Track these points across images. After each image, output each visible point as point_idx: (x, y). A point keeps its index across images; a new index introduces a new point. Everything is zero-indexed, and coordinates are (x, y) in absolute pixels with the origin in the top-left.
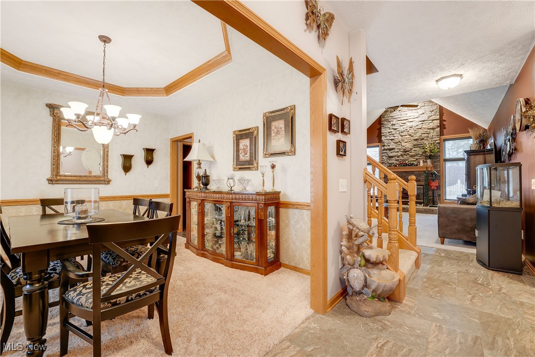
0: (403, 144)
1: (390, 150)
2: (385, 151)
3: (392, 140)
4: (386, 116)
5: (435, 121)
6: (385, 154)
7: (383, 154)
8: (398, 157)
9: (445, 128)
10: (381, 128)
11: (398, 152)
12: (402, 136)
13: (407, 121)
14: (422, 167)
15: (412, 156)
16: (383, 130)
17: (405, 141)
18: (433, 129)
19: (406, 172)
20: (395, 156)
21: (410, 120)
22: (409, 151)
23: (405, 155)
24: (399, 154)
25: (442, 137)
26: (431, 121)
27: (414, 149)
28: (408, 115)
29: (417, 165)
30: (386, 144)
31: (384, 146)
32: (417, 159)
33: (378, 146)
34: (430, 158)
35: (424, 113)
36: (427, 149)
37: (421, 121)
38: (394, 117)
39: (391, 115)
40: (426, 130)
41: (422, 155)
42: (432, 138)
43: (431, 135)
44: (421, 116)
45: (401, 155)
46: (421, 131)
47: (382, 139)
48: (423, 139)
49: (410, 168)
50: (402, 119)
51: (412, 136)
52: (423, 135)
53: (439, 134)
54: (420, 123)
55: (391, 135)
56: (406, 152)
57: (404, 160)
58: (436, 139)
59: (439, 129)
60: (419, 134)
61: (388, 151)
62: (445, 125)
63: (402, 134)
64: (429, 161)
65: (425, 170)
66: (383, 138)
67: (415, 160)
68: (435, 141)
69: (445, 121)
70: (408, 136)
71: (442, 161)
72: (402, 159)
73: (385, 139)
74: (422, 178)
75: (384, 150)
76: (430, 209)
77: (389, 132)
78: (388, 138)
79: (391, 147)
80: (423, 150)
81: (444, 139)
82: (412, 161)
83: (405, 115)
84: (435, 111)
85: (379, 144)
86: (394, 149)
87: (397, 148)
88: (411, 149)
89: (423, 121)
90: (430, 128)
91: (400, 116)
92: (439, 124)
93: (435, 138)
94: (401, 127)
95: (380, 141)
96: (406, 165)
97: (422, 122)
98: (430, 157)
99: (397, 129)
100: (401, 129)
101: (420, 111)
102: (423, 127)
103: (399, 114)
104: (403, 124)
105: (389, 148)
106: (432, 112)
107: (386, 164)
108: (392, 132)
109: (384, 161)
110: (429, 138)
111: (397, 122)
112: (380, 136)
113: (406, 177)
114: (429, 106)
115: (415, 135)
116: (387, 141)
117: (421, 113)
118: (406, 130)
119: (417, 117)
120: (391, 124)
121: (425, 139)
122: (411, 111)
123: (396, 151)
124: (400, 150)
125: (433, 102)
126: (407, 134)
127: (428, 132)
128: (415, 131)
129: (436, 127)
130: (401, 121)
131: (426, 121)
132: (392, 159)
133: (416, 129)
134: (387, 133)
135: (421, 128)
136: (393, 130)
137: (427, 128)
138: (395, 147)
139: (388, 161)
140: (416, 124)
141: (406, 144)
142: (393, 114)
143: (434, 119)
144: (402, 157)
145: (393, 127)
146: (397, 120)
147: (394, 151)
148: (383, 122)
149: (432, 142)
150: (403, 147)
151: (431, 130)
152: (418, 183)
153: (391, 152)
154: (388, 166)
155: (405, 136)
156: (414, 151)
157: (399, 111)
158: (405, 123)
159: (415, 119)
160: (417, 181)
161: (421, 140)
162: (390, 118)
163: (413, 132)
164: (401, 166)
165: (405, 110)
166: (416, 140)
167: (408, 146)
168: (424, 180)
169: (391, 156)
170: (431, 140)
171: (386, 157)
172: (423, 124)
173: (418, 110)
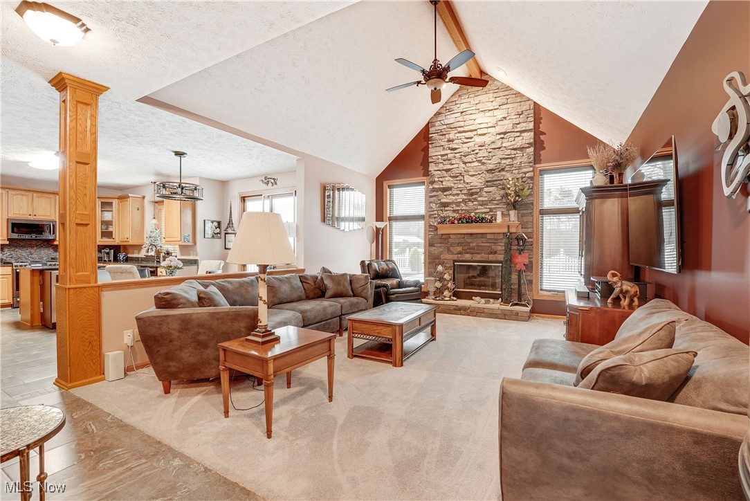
0: (468, 179)
1: (444, 190)
2: (434, 193)
3: (447, 170)
4: (437, 124)
5: (525, 134)
6: (434, 198)
7: (432, 199)
8: (458, 204)
9: (544, 148)
10: (428, 148)
11: (458, 195)
12: (465, 163)
13: (475, 133)
14: (499, 226)
15: (483, 204)
16: (432, 152)
17: (470, 173)
18: (522, 149)
19: (471, 234)
20: (453, 203)
21: (480, 132)
22: (477, 193)
23: (470, 200)
24: (462, 197)
25: (537, 166)
26: (518, 134)
27: (486, 189)
28: (477, 121)
29: (491, 222)
30: (436, 179)
31: (433, 183)
32: (491, 210)
33: (423, 183)
34: (515, 208)
35: (505, 118)
36: (509, 189)
37: (500, 134)
38: (452, 126)
39: (447, 122)
40: (508, 152)
41: (500, 202)
42: (520, 168)
43: (518, 161)
44: (499, 123)
45: (464, 201)
46: (500, 154)
47: (430, 169)
48: (503, 170)
49: (478, 228)
50: (466, 128)
51: (483, 164)
52: (504, 161)
53: (532, 159)
54: (499, 137)
55: (446, 162)
56: (472, 194)
57: (468, 211)
58: (526, 170)
59: (532, 149)
60: (495, 160)
61: (440, 193)
62: (543, 142)
63: (466, 159)
64: (512, 213)
65: (505, 230)
66: (432, 167)
67: (488, 210)
68: (525, 173)
69: (545, 134)
70: (476, 164)
71: (536, 212)
72: (464, 208)
73: (436, 169)
74: (500, 248)
75: (434, 190)
76: (511, 311)
77: (442, 156)
78: (441, 166)
79: (445, 184)
80: (502, 192)
81: (540, 171)
82: (482, 213)
83: (471, 122)
84: (525, 113)
85: (424, 179)
86: (449, 189)
87: (456, 186)
88: (481, 189)
89: (505, 133)
90: (515, 147)
91: (462, 124)
92: (532, 141)
93: (525, 167)
94: (464, 145)
95: (426, 173)
96: (470, 221)
97: (502, 136)
98: (514, 205)
99: (456, 149)
100: (464, 149)
101: (500, 114)
102: (504, 145)
103: (461, 119)
104: (467, 138)
105: (441, 186)
106: (520, 115)
107: (435, 218)
108: (447, 155)
109: (433, 213)
110: (513, 168)
111: (457, 135)
112: (426, 163)
113: (471, 245)
114: (516, 104)
115: (489, 162)
116: (439, 172)
117: (500, 117)
118: (473, 151)
119: (492, 125)
120: (446, 140)
121: (506, 169)
122: (482, 113)
123: (455, 192)
124: (461, 191)
125: (523, 96)
126: (475, 160)
127: (513, 156)
128: (490, 152)
129: (527, 146)
130: (464, 134)
131: (509, 134)
132: (447, 208)
133: (491, 150)
134: (440, 157)
135: (499, 148)
136: (449, 151)
137: (511, 147)
138: (453, 185)
139: (440, 212)
140: (490, 139)
141: (473, 178)
142: (450, 119)
143: (523, 129)
144: (465, 204)
145: (450, 146)
146: (456, 131)
147: (451, 192)
148: (431, 135)
149: (519, 176)
150: (467, 186)
151: (518, 152)
152: (491, 257)
153: (446, 195)
154: (439, 223)
155: (470, 162)
156: (486, 192)
157: (462, 113)
158: (471, 138)
159: (490, 130)
160: (491, 253)
161: (499, 171)
162: (445, 127)
163: (486, 154)
164: (462, 223)
165: (471, 112)
166: (490, 171)
167: (476, 184)
168: (503, 252)
169: (446, 203)
170: (517, 171)
171: (436, 204)
172: (504, 140)
173: (495, 111)
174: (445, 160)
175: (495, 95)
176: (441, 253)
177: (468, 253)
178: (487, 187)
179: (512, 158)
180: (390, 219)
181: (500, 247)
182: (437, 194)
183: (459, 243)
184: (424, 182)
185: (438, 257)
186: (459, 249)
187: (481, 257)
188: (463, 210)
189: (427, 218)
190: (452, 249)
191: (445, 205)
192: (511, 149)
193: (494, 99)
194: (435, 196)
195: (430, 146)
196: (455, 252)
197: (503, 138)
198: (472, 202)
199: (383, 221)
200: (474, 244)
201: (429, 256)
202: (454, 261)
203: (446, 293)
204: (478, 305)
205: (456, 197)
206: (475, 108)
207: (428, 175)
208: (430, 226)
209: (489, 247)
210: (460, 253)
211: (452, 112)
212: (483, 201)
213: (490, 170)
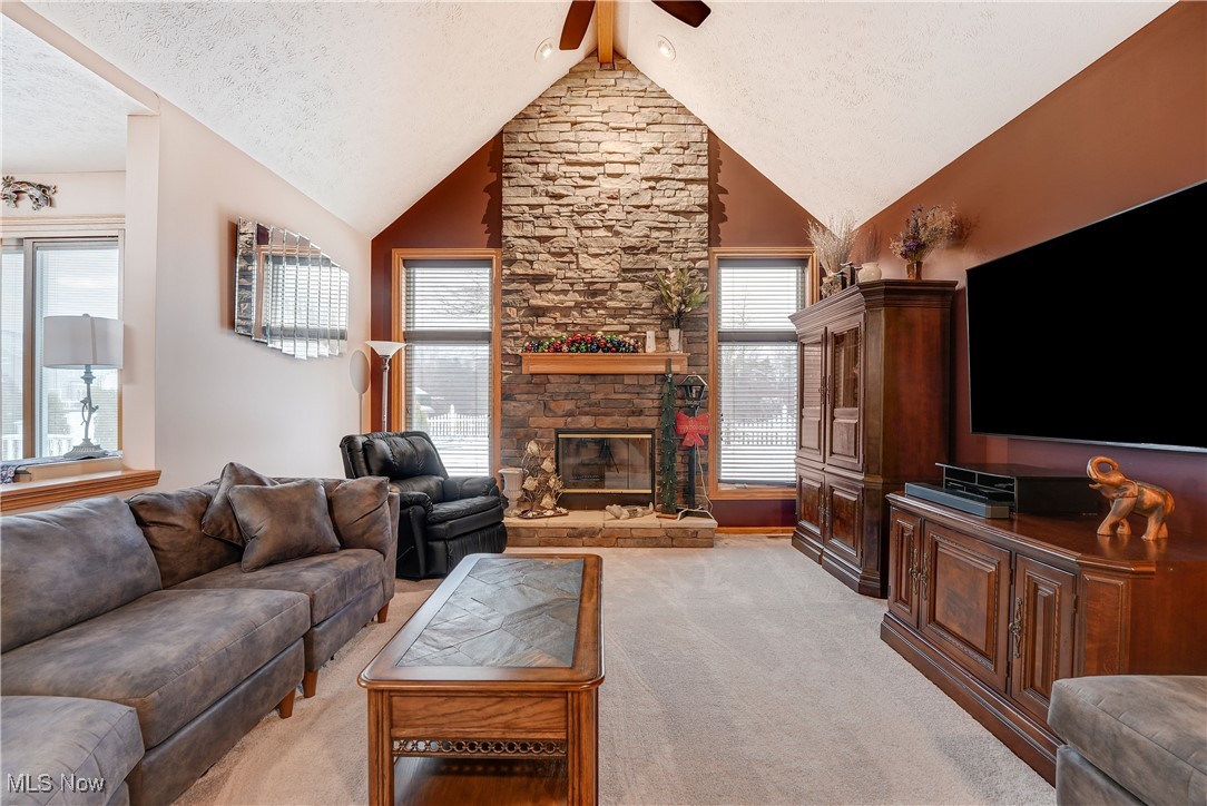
0: (586, 262)
1: (537, 279)
2: (514, 286)
3: (543, 239)
4: (520, 138)
5: (694, 187)
6: (515, 296)
7: (509, 298)
8: (566, 311)
9: (725, 219)
10: (501, 186)
11: (565, 292)
12: (580, 228)
13: (601, 169)
14: (652, 360)
15: (616, 314)
16: (510, 195)
17: (591, 251)
18: (687, 214)
19: (593, 375)
20: (555, 309)
21: (610, 169)
22: (604, 292)
23: (590, 305)
24: (571, 299)
25: (715, 249)
26: (681, 185)
27: (622, 286)
28: (605, 147)
29: (635, 350)
30: (519, 256)
31: (511, 262)
32: (632, 327)
33: (487, 262)
34: (678, 326)
35: (658, 150)
36: (667, 287)
37: (648, 179)
38: (552, 148)
39: (541, 137)
40: (664, 217)
41: (649, 312)
42: (684, 250)
43: (680, 237)
44: (647, 157)
45: (578, 305)
46: (648, 218)
47: (505, 232)
48: (654, 250)
49: (609, 362)
50: (583, 158)
51: (617, 234)
52: (655, 234)
53: (706, 236)
54: (646, 185)
55: (540, 222)
56: (595, 293)
57: (586, 327)
58: (697, 255)
59: (705, 217)
60: (639, 230)
61: (526, 285)
62: (722, 207)
63: (583, 221)
64: (674, 334)
65: (661, 368)
66: (509, 229)
67: (627, 328)
68: (694, 261)
69: (725, 192)
70: (602, 233)
71: (713, 338)
72: (578, 321)
73: (518, 233)
74: (649, 404)
75: (513, 278)
76: (684, 530)
77: (532, 207)
78: (528, 229)
79: (539, 268)
80: (654, 293)
81: (720, 260)
82: (617, 333)
83: (593, 147)
84: (694, 147)
85: (491, 253)
86: (548, 278)
87: (561, 274)
88: (613, 284)
89: (658, 179)
90: (677, 208)
91: (574, 147)
92: (706, 201)
93: (693, 250)
94: (578, 192)
95: (496, 240)
96: (595, 346)
97: (652, 184)
98: (678, 320)
99: (561, 196)
100: (579, 198)
101: (648, 141)
102: (655, 202)
103: (570, 135)
104: (584, 178)
105: (531, 272)
106: (685, 149)
107: (516, 338)
108: (542, 206)
109: (512, 327)
110: (673, 250)
111: (564, 168)
112: (494, 218)
113: (593, 396)
114: (677, 128)
115: (628, 231)
116: (525, 242)
117: (649, 146)
118: (597, 205)
119: (633, 159)
120: (540, 175)
121: (659, 250)
122: (614, 134)
123: (559, 286)
124: (572, 285)
125: (690, 114)
126: (600, 224)
127: (672, 225)
128: (629, 213)
129: (698, 209)
130: (577, 168)
131: (665, 182)
132: (541, 320)
133: (631, 209)
134: (526, 208)
135: (647, 207)
136: (546, 200)
137: (670, 208)
138: (554, 270)
139: (528, 327)
140: (629, 186)
141: (596, 261)
142: (549, 133)
143: (690, 176)
144: (581, 314)
145: (550, 189)
146: (562, 161)
147: (550, 286)
148: (508, 160)
149: (684, 265)
150: (584, 275)
151: (682, 219)
152: (633, 422)
153: (540, 292)
154: (527, 349)
155: (591, 228)
156: (623, 292)
157: (574, 124)
158: (593, 178)
159: (629, 168)
160: (633, 413)
161: (648, 253)
162: (538, 147)
163: (622, 216)
164: (578, 349)
165: (593, 126)
166: (630, 250)
167: (603, 273)
168: (655, 411)
169: (539, 308)
170: (680, 255)
171: (519, 309)
172: (656, 193)
173: (639, 134)
174: (537, 218)
175: (640, 102)
176: (531, 414)
177: (586, 414)
178: (624, 281)
179: (671, 230)
180: (411, 337)
181: (649, 402)
182: (522, 287)
183: (567, 394)
184: (491, 260)
185: (523, 424)
186: (569, 405)
187: (613, 423)
188: (576, 324)
189: (497, 338)
190: (552, 405)
191: (538, 312)
192: (669, 212)
193: (636, 109)
194: (517, 291)
195: (505, 182)
196: (560, 413)
197: (653, 188)
198: (596, 309)
199: (389, 339)
200: (600, 396)
201: (503, 421)
202: (558, 431)
203: (547, 501)
204: (617, 523)
205: (562, 297)
206: (599, 119)
207: (499, 245)
208: (505, 356)
209: (630, 401)
210: (570, 414)
211: (552, 120)
212: (616, 309)
213: (630, 248)
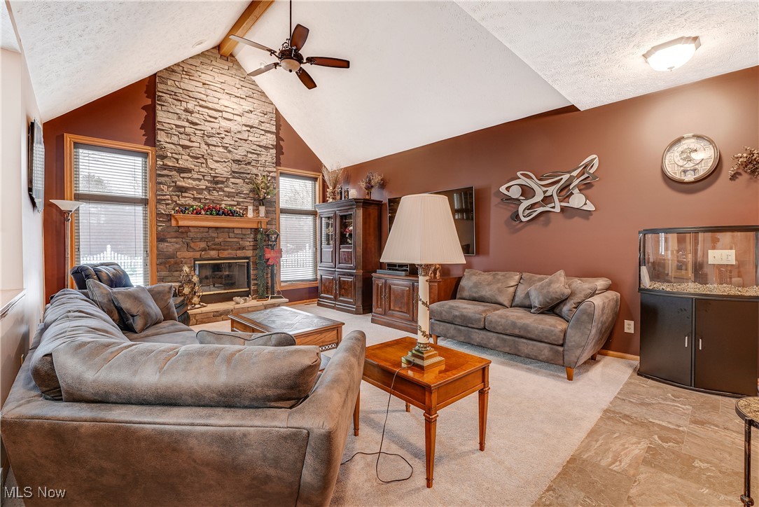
0: (212, 164)
1: (181, 170)
2: (165, 172)
3: (184, 147)
5: (269, 135)
6: (166, 179)
8: (200, 191)
9: (283, 154)
10: (155, 109)
11: (199, 180)
12: (208, 145)
13: (220, 114)
14: (250, 221)
15: (229, 195)
16: (161, 116)
17: (215, 158)
18: (266, 148)
19: (217, 228)
20: (193, 189)
21: (225, 115)
22: (222, 182)
23: (214, 189)
24: (203, 184)
25: (279, 168)
26: (263, 133)
27: (232, 180)
28: (222, 102)
29: (242, 216)
30: (169, 155)
31: (163, 157)
32: (239, 203)
33: (144, 155)
34: (263, 205)
35: (251, 112)
36: (257, 184)
37: (246, 126)
38: (191, 94)
39: (183, 86)
40: (254, 147)
41: (247, 196)
42: (264, 166)
43: (262, 159)
44: (246, 114)
45: (207, 188)
46: (246, 146)
47: (159, 138)
48: (249, 163)
49: (228, 221)
50: (210, 105)
51: (230, 152)
52: (250, 155)
53: (274, 161)
54: (245, 128)
55: (183, 136)
56: (217, 183)
57: (214, 201)
58: (271, 169)
59: (274, 151)
60: (241, 152)
61: (174, 173)
62: (282, 148)
63: (211, 141)
64: (262, 209)
65: (255, 226)
66: (161, 137)
67: (236, 203)
68: (270, 172)
69: (284, 141)
70: (221, 149)
71: (278, 211)
72: (208, 197)
73: (168, 140)
74: (248, 244)
75: (165, 167)
77: (177, 126)
78: (175, 139)
79: (182, 164)
80: (251, 186)
81: (280, 173)
82: (232, 205)
83: (215, 100)
84: (269, 115)
85: (148, 149)
86: (189, 170)
87: (196, 169)
88: (227, 179)
89: (251, 127)
90: (261, 144)
91: (204, 97)
92: (275, 143)
93: (269, 166)
94: (207, 123)
95: (152, 140)
96: (222, 212)
97: (248, 129)
98: (260, 202)
99: (197, 124)
100: (207, 127)
101: (247, 105)
102: (250, 138)
103: (202, 90)
104: (210, 117)
105: (177, 165)
106: (266, 114)
107: (167, 204)
108: (184, 127)
109: (165, 197)
110: (259, 165)
111: (198, 108)
112: (150, 129)
113: (216, 240)
114: (261, 103)
115: (235, 151)
116: (173, 146)
117: (247, 108)
118: (218, 134)
119: (239, 113)
120: (183, 109)
121: (252, 164)
122: (228, 96)
123: (196, 176)
124: (204, 176)
125: (267, 97)
126: (220, 144)
127: (259, 152)
128: (236, 141)
129: (271, 147)
130: (206, 110)
131: (255, 129)
132: (184, 194)
133: (237, 140)
134: (174, 127)
135: (246, 140)
136: (187, 124)
137: (257, 143)
138: (193, 167)
139: (175, 198)
140: (236, 127)
141: (218, 165)
142: (188, 84)
143: (267, 129)
144: (209, 193)
145: (189, 118)
146: (196, 103)
147: (190, 175)
148: (160, 94)
149: (265, 174)
150: (211, 172)
151: (263, 150)
152: (240, 253)
153: (183, 178)
154: (177, 212)
155: (215, 146)
156: (233, 184)
157: (204, 84)
158: (216, 118)
159: (236, 118)
160: (239, 249)
161: (246, 164)
162: (181, 91)
163: (232, 142)
164: (211, 214)
165: (216, 89)
166: (237, 162)
167: (222, 172)
168: (251, 248)
169: (183, 187)
170: (262, 169)
171: (169, 187)
172: (250, 134)
173: (241, 100)
174: (181, 133)
175: (242, 83)
176: (179, 250)
177: (213, 249)
178: (234, 177)
179: (258, 154)
180: (79, 198)
181: (248, 243)
182: (171, 173)
183: (201, 239)
184: (147, 154)
185: (173, 256)
186: (203, 245)
187: (228, 254)
188: (207, 199)
189: (152, 203)
190: (192, 245)
191: (182, 190)
192: (257, 145)
193: (240, 87)
194: (168, 176)
195: (159, 107)
196: (198, 249)
197: (249, 131)
198: (218, 192)
199: (64, 199)
200: (221, 240)
201: (158, 255)
202: (195, 260)
205: (197, 182)
206: (219, 86)
207: (154, 145)
208: (159, 215)
209: (238, 243)
210: (204, 250)
211: (191, 78)
212: (229, 192)
213: (236, 160)
